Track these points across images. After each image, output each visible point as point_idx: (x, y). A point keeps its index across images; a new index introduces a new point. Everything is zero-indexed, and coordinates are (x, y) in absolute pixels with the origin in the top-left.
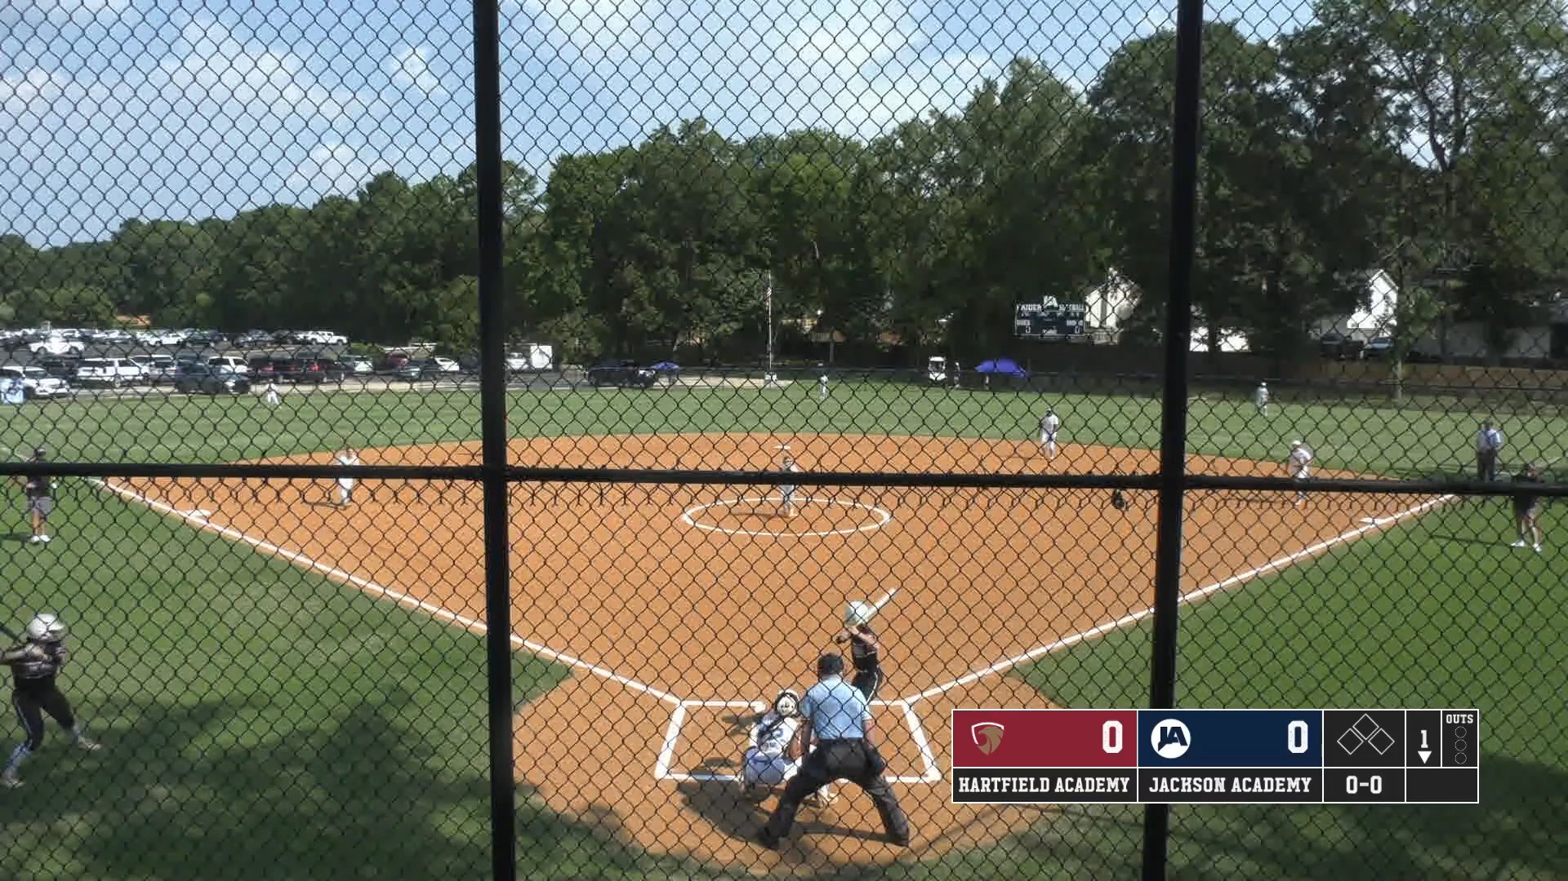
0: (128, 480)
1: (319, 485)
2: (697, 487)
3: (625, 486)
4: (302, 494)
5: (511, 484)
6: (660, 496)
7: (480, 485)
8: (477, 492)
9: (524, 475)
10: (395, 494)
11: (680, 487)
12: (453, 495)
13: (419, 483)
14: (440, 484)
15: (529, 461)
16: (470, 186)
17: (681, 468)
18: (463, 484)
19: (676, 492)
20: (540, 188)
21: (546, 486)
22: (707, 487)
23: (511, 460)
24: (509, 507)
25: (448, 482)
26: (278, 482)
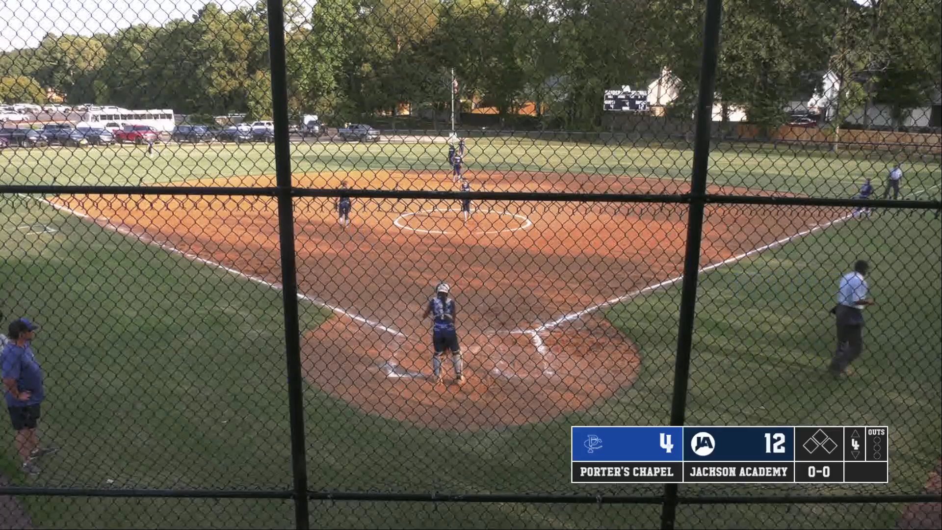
0: (58, 196)
1: (176, 199)
2: (408, 201)
3: (365, 200)
4: (166, 205)
5: (295, 199)
6: (386, 206)
7: (276, 199)
8: (274, 204)
9: (302, 193)
10: (224, 205)
11: (398, 201)
12: (259, 205)
13: (238, 198)
14: (250, 198)
15: (305, 184)
16: (263, 12)
17: (399, 189)
18: (265, 198)
19: (396, 204)
20: (308, 13)
21: (316, 200)
22: (415, 201)
23: (294, 184)
24: (294, 213)
25: (256, 197)
26: (150, 197)
